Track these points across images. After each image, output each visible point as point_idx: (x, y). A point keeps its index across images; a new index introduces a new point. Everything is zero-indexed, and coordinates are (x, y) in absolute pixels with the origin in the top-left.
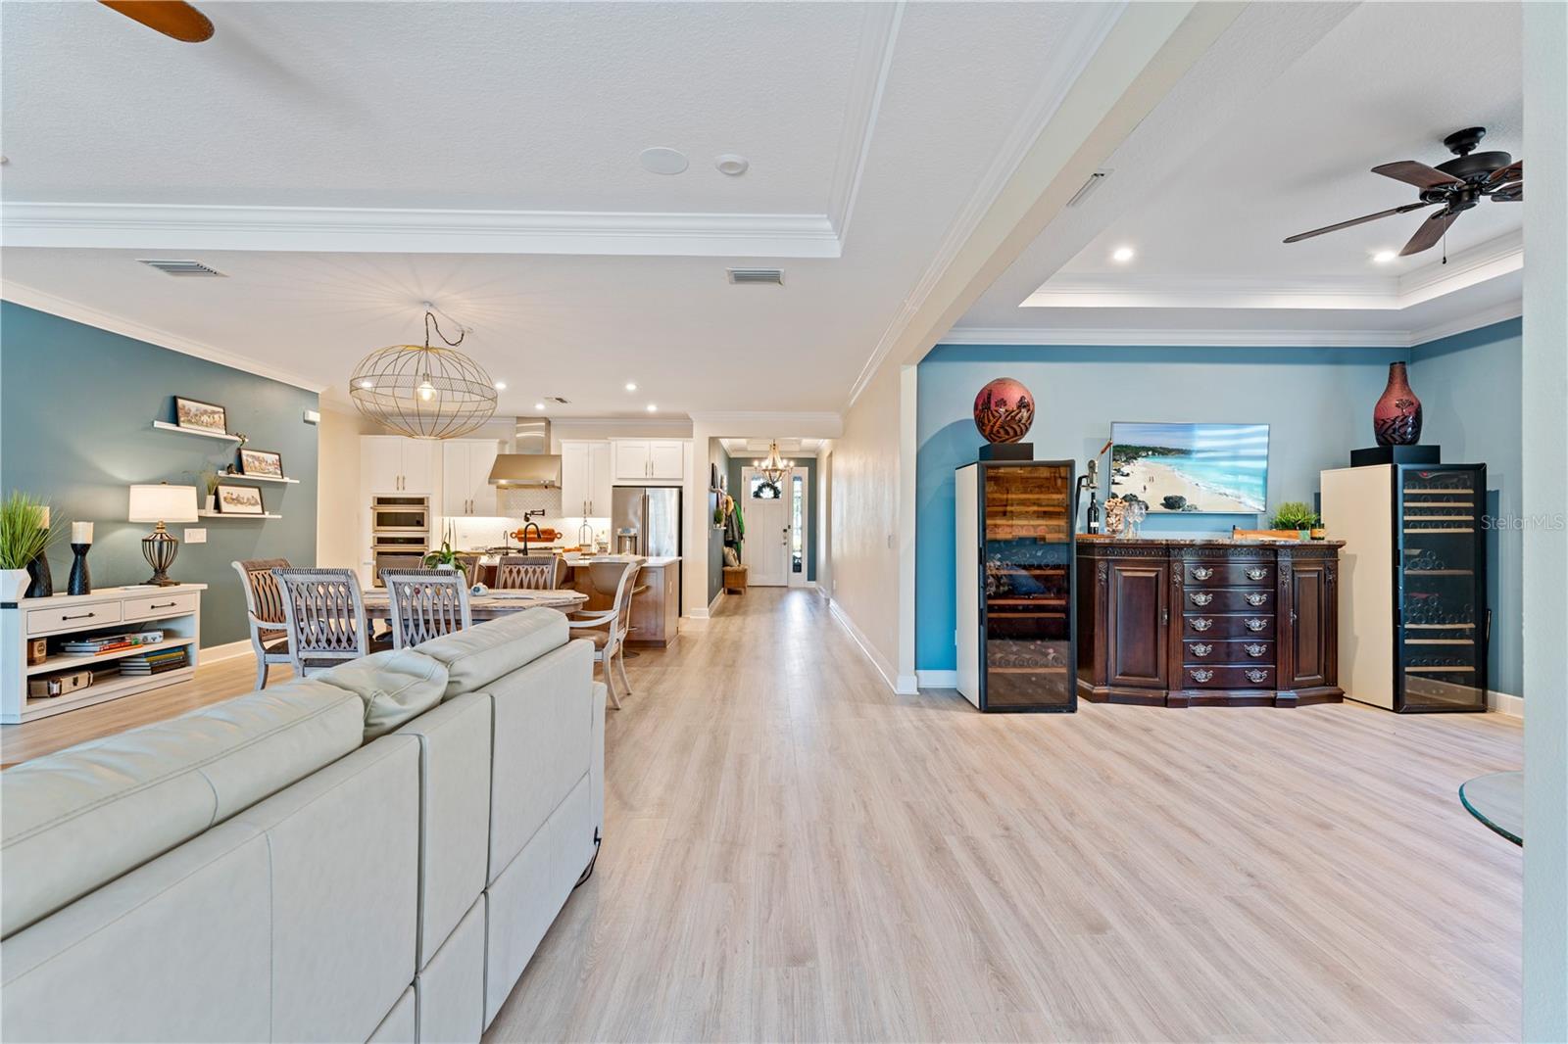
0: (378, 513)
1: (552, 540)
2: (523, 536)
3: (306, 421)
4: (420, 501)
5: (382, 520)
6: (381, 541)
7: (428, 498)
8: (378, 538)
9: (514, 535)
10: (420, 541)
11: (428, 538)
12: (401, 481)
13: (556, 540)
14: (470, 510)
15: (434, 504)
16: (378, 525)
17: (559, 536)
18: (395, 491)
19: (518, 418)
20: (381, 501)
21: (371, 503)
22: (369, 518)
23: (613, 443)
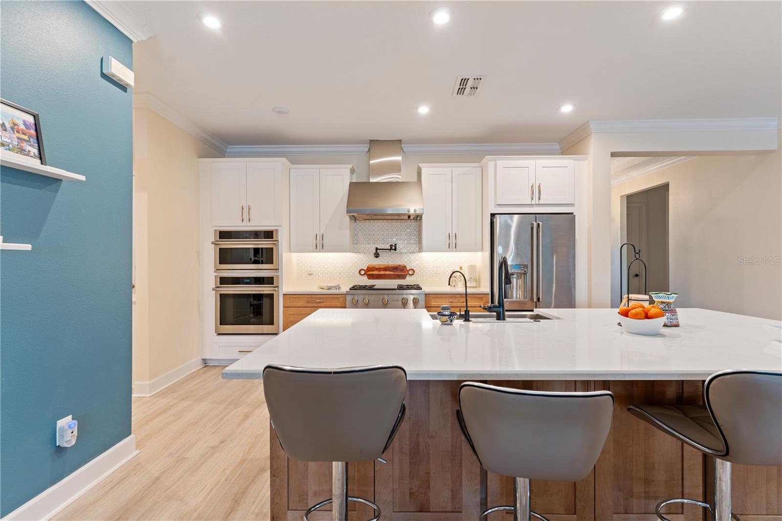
0: (220, 249)
1: (403, 277)
2: (371, 272)
3: (104, 76)
4: (269, 235)
5: (225, 257)
6: (224, 281)
7: (277, 230)
8: (221, 279)
9: (363, 272)
10: (270, 281)
11: (278, 276)
12: (246, 212)
13: (408, 276)
14: (320, 246)
15: (282, 237)
16: (220, 263)
17: (410, 272)
18: (240, 223)
19: (373, 143)
20: (224, 235)
21: (212, 237)
22: (210, 255)
23: (491, 164)
